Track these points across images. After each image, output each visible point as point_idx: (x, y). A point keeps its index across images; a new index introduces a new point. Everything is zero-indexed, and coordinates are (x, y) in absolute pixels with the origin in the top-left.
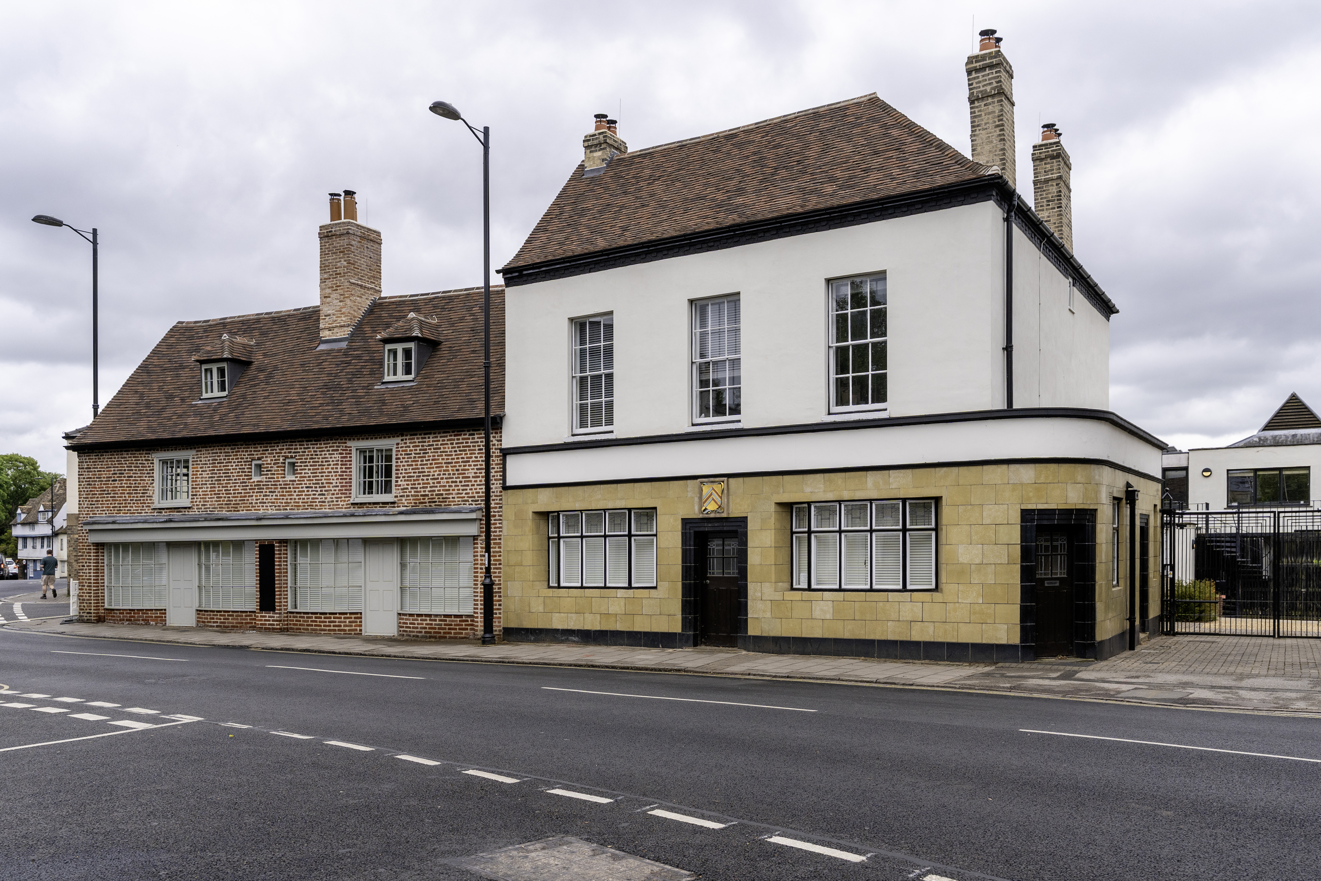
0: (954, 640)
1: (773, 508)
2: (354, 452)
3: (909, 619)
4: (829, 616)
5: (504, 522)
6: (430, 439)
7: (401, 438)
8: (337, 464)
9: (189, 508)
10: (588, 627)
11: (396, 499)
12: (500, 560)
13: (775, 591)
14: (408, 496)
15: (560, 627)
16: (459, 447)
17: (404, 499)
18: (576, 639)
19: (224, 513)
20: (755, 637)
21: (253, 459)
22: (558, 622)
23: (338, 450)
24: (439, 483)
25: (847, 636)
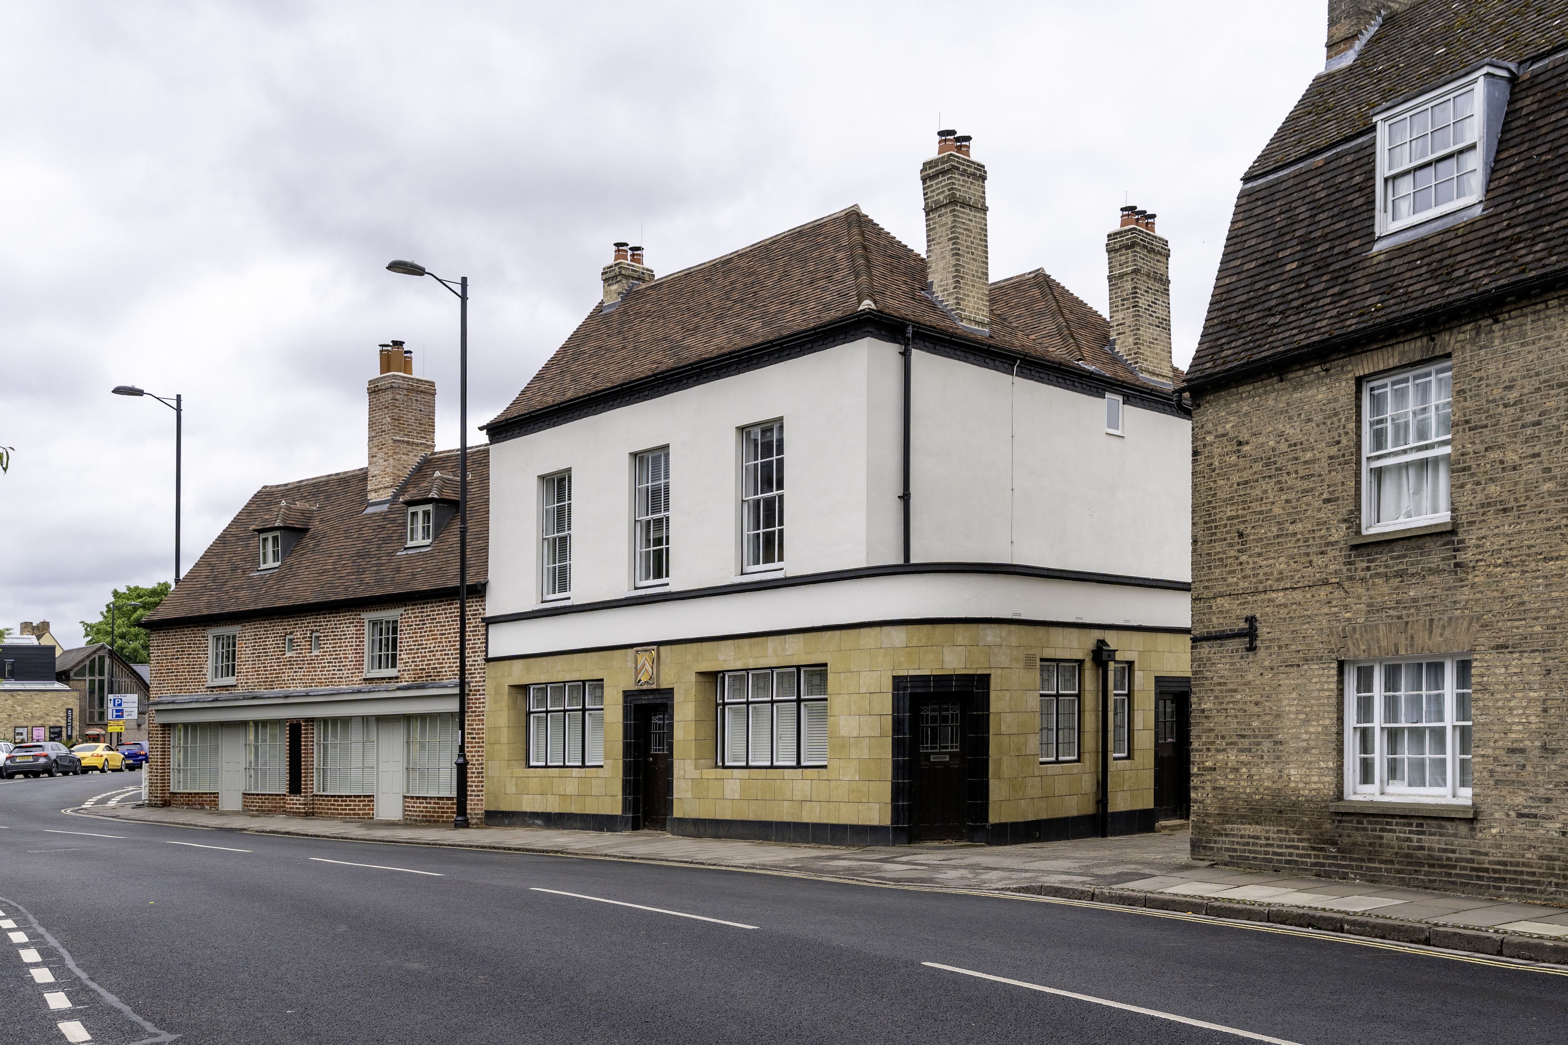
0: (835, 822)
1: (693, 678)
2: (366, 624)
3: (800, 798)
4: (737, 796)
5: (487, 697)
6: (428, 609)
7: (404, 608)
8: (352, 638)
9: (235, 686)
10: (549, 810)
11: (399, 674)
12: (482, 738)
13: (696, 768)
14: (409, 670)
15: (528, 810)
16: (451, 617)
17: (405, 673)
18: (539, 822)
19: (262, 691)
20: (679, 819)
21: (286, 634)
22: (528, 805)
23: (353, 623)
24: (434, 655)
25: (751, 817)
